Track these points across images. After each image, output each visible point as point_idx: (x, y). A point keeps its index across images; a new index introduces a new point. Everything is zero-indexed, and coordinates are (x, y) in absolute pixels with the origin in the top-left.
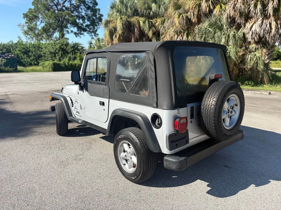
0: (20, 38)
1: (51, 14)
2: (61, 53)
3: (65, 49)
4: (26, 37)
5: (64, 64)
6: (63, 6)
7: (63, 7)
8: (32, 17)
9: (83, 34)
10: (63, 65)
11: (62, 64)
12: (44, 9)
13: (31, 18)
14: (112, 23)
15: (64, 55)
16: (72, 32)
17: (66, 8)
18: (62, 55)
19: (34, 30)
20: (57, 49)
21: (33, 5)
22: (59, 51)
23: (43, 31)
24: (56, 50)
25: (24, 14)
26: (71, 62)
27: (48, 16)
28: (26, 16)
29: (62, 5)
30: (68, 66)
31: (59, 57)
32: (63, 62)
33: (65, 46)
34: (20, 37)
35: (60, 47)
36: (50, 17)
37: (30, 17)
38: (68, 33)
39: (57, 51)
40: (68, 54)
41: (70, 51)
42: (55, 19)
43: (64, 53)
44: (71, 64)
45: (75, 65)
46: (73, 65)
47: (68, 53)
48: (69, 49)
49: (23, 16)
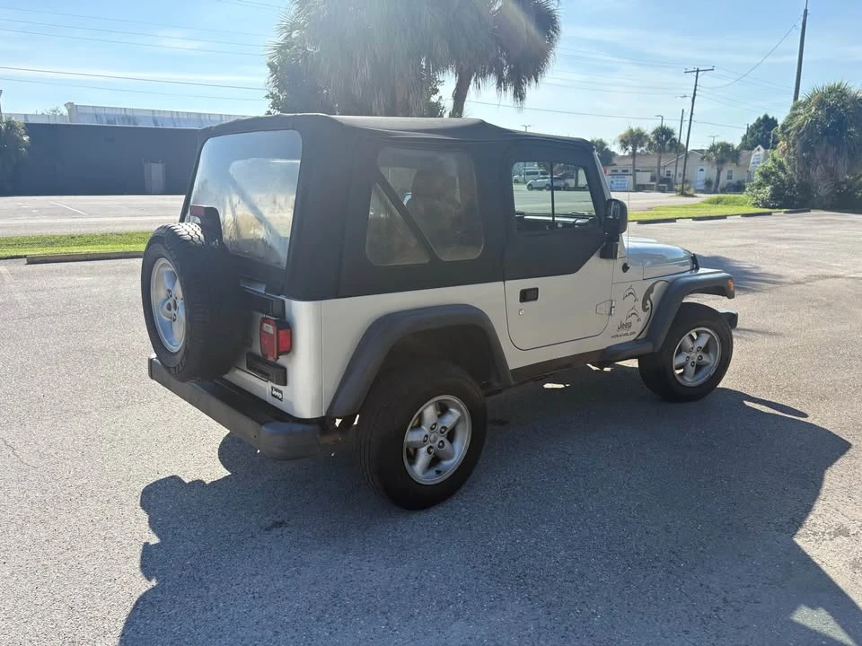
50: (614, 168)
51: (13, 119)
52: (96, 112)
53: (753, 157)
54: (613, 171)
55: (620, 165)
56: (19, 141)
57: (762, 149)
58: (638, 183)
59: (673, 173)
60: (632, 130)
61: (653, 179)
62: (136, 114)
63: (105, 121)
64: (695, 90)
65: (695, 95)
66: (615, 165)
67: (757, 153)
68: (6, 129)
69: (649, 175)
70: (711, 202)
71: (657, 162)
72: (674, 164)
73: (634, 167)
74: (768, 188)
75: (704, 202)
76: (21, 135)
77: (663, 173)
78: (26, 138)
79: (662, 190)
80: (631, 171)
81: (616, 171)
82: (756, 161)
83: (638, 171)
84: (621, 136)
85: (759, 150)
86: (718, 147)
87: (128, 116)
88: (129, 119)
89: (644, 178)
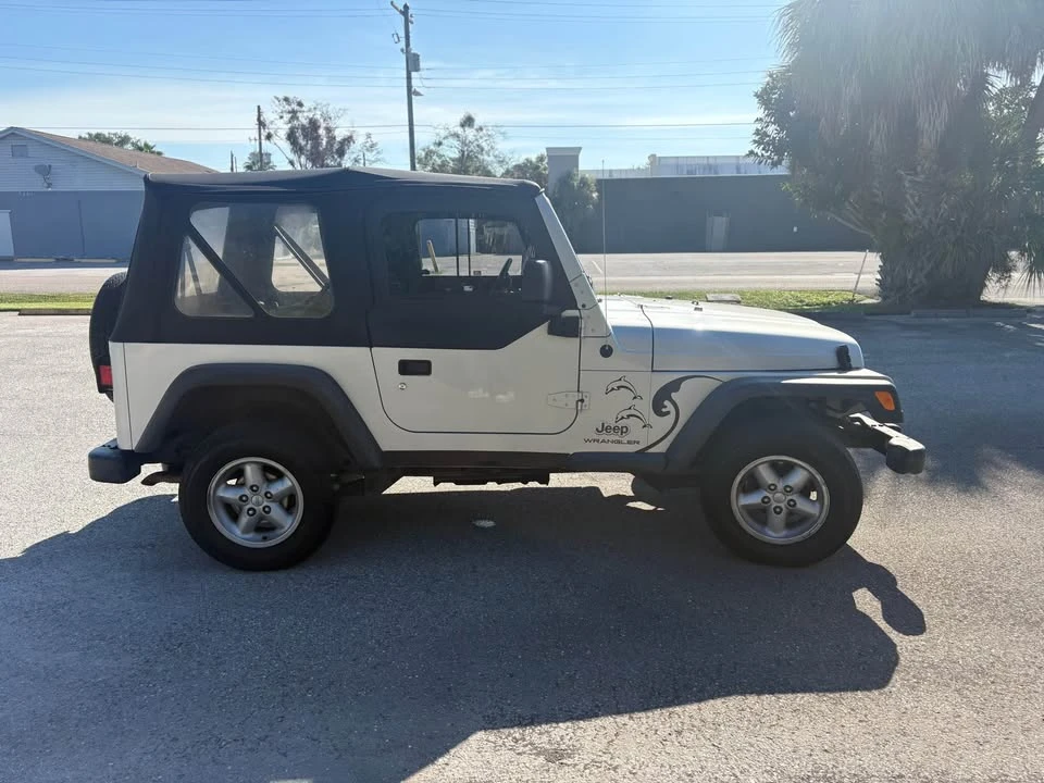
51: (587, 175)
52: (677, 162)
56: (588, 199)
62: (719, 161)
63: (685, 172)
68: (579, 187)
76: (592, 192)
78: (595, 195)
87: (710, 164)
88: (710, 167)
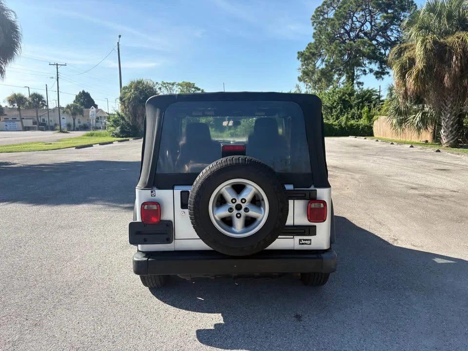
0: (298, 88)
1: (335, 48)
2: (340, 108)
3: (347, 101)
4: (307, 85)
5: (339, 126)
6: (360, 31)
7: (360, 33)
8: (309, 56)
9: (388, 73)
10: (337, 127)
11: (336, 125)
12: (327, 41)
13: (307, 57)
14: (410, 51)
15: (344, 110)
16: (371, 71)
17: (366, 34)
18: (341, 110)
19: (311, 75)
20: (335, 101)
21: (314, 37)
22: (338, 103)
23: (321, 74)
24: (333, 104)
25: (298, 53)
26: (352, 122)
27: (330, 51)
28: (301, 55)
29: (358, 30)
30: (345, 127)
31: (336, 114)
32: (338, 122)
33: (347, 96)
34: (298, 86)
35: (340, 98)
36: (333, 53)
37: (306, 55)
38: (365, 74)
39: (335, 104)
40: (351, 109)
41: (356, 104)
42: (339, 55)
43: (345, 108)
44: (352, 125)
45: (358, 126)
46: (354, 126)
47: (351, 107)
48: (354, 101)
49: (297, 55)
50: (5, 117)
53: (90, 112)
54: (5, 119)
55: (10, 115)
57: (94, 108)
58: (24, 126)
59: (46, 119)
60: (15, 94)
61: (34, 123)
64: (58, 75)
65: (58, 78)
66: (6, 115)
67: (92, 110)
69: (31, 121)
70: (88, 135)
71: (35, 113)
72: (47, 115)
73: (21, 116)
74: (118, 128)
75: (84, 136)
77: (41, 120)
79: (42, 130)
80: (18, 119)
81: (8, 119)
82: (92, 114)
83: (24, 119)
84: (8, 98)
85: (93, 108)
86: (71, 106)
89: (29, 123)
